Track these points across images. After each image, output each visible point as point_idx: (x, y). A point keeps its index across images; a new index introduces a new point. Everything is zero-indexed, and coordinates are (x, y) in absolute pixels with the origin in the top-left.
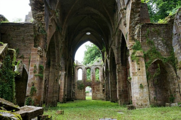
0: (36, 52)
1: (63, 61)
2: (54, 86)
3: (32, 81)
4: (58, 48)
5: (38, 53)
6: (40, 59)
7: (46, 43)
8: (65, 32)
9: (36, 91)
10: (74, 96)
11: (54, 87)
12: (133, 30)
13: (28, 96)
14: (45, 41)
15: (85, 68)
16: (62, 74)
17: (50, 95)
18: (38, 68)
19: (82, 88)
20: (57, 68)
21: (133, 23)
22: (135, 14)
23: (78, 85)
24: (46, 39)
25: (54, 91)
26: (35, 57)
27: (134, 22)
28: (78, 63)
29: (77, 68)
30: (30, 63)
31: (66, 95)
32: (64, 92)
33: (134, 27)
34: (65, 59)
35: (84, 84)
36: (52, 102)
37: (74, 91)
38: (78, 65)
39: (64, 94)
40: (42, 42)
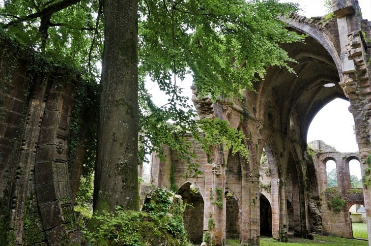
0: (211, 170)
1: (272, 159)
2: (250, 211)
3: (209, 211)
4: (252, 146)
5: (213, 172)
6: (217, 179)
7: (223, 155)
8: (262, 112)
9: (214, 225)
10: (321, 224)
11: (250, 214)
12: (365, 125)
13: (205, 230)
14: (221, 153)
15: (344, 158)
16: (273, 182)
17: (244, 226)
18: (214, 192)
19: (339, 207)
20: (253, 181)
21: (360, 115)
22: (360, 98)
23: (328, 200)
24: (222, 149)
25: (252, 220)
26: (210, 177)
27: (362, 112)
28: (323, 146)
29: (322, 158)
30: (205, 186)
31: (285, 226)
32: (281, 219)
33: (365, 121)
34: (276, 153)
35: (345, 199)
36: (250, 239)
37: (320, 214)
38: (324, 150)
39: (281, 223)
40: (216, 154)
